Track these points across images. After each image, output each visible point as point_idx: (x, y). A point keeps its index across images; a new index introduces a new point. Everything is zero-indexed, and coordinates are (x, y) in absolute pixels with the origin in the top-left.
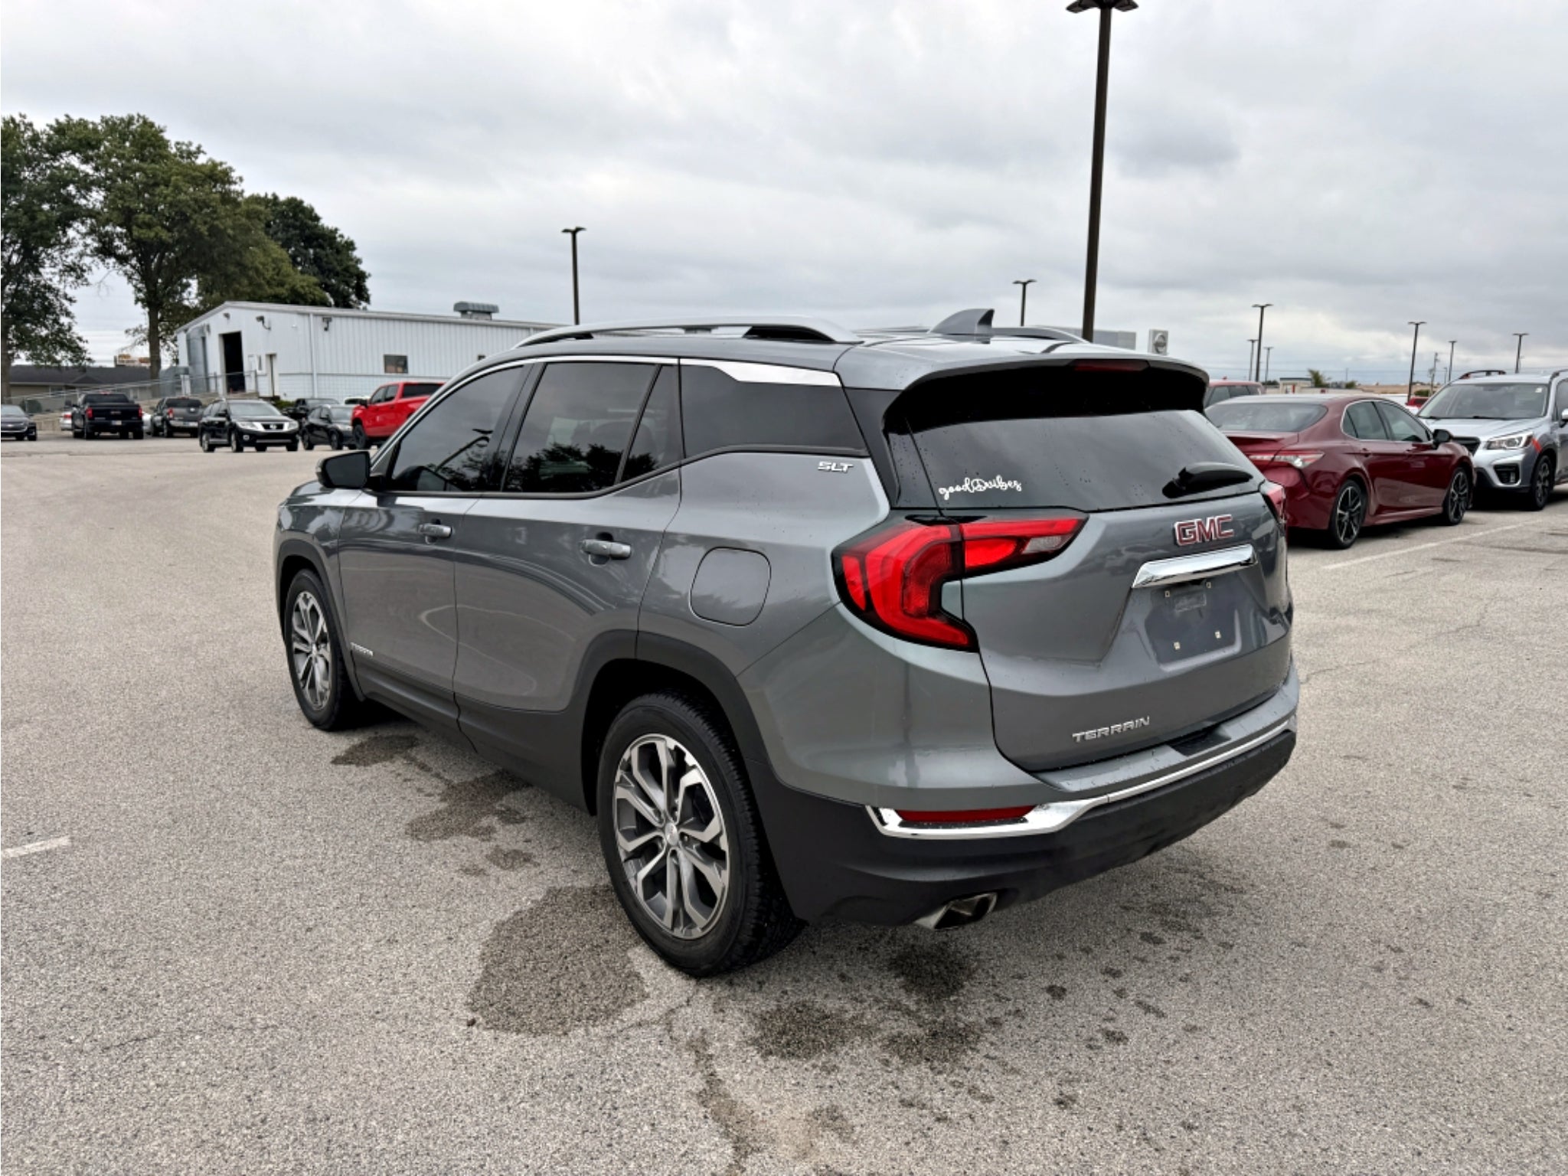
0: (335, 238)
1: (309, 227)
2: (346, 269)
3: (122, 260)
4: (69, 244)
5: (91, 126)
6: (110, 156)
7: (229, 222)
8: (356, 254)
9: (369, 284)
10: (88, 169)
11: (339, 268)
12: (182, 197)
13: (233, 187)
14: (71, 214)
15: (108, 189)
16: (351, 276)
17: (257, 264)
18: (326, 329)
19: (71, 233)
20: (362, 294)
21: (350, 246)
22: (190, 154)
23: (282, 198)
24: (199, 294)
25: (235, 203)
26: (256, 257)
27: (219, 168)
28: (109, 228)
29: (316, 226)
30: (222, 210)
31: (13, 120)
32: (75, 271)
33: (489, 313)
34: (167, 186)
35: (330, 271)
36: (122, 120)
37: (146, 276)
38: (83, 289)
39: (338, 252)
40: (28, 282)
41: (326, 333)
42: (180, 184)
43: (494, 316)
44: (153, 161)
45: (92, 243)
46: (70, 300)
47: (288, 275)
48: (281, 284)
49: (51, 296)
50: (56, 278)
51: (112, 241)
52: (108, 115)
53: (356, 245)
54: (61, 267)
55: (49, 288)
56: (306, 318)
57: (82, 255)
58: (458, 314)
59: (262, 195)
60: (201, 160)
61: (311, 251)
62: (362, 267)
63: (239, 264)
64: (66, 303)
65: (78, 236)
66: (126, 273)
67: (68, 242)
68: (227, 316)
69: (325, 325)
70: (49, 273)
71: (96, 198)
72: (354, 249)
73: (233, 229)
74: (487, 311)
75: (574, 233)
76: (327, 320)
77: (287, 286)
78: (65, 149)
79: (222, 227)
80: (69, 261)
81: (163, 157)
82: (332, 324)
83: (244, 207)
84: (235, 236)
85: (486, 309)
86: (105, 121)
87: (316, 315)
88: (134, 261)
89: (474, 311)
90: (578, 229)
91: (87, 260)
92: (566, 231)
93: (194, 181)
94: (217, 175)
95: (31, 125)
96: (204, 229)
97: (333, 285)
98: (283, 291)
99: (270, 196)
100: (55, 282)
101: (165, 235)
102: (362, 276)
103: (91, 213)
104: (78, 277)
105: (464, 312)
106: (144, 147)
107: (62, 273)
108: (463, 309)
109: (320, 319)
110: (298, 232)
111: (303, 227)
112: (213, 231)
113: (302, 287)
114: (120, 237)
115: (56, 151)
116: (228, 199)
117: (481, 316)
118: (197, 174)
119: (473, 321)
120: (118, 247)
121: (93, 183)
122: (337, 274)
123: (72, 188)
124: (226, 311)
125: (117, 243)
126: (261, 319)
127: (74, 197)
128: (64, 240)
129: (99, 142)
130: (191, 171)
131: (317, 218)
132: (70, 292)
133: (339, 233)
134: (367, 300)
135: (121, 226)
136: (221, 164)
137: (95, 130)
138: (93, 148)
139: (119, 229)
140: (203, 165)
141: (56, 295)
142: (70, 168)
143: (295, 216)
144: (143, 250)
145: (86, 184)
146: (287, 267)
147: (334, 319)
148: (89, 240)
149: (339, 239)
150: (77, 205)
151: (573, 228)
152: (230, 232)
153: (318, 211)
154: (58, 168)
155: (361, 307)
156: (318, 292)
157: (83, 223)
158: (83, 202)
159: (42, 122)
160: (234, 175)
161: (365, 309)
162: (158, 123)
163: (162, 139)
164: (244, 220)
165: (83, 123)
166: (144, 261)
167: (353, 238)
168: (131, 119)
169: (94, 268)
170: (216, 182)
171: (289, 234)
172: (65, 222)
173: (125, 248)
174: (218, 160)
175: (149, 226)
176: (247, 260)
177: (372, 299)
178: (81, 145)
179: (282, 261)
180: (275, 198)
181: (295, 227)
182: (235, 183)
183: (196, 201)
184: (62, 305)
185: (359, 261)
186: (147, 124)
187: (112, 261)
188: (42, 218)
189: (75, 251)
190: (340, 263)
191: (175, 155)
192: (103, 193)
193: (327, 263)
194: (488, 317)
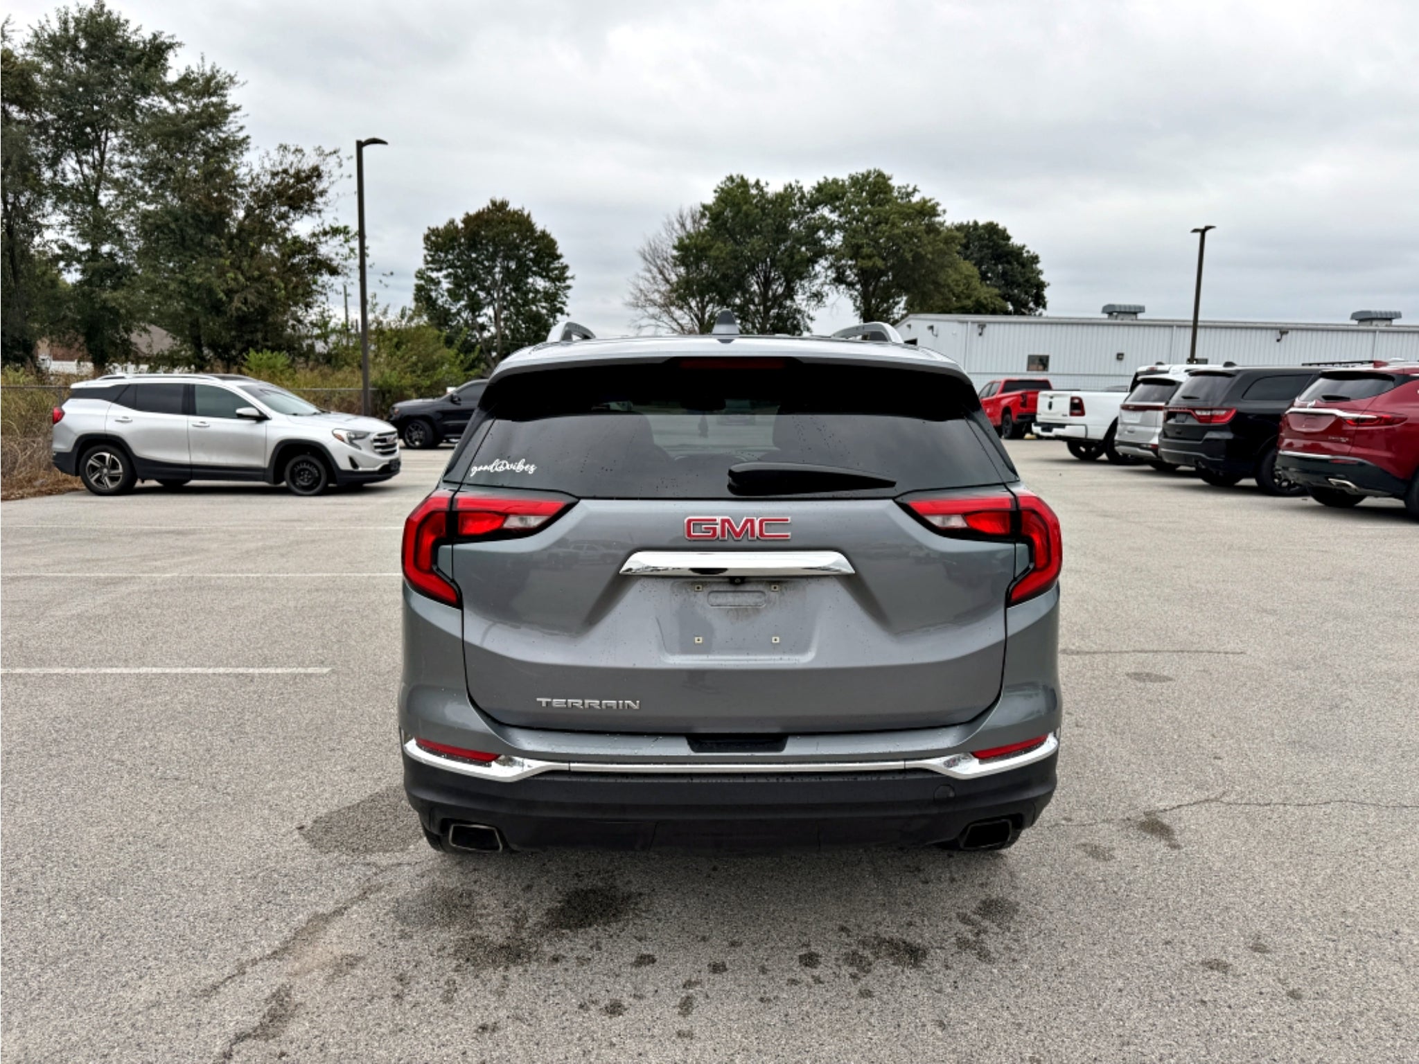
0: (1022, 254)
1: (1001, 246)
2: (1028, 281)
3: (851, 285)
4: (816, 276)
5: (840, 183)
6: (850, 205)
7: (930, 248)
8: (1039, 266)
9: (1047, 293)
10: (834, 217)
11: (1021, 280)
12: (896, 231)
13: (937, 219)
14: (820, 252)
15: (845, 230)
16: (1032, 286)
17: (950, 281)
18: (980, 334)
19: (817, 268)
20: (1040, 301)
21: (1035, 259)
22: (909, 195)
23: (981, 223)
24: (905, 309)
25: (938, 232)
26: (950, 276)
27: (929, 204)
28: (843, 262)
29: (1007, 244)
30: (925, 239)
31: (790, 185)
32: (818, 296)
33: (1135, 313)
34: (887, 223)
35: (1013, 283)
36: (863, 175)
37: (865, 296)
38: (822, 310)
39: (1023, 265)
40: (785, 307)
41: (980, 338)
42: (896, 220)
43: (1140, 316)
44: (880, 205)
45: (832, 274)
46: (812, 319)
47: (975, 289)
48: (969, 297)
49: (799, 316)
50: (805, 303)
51: (844, 271)
52: (853, 173)
53: (1040, 259)
54: (808, 294)
55: (799, 311)
56: (965, 325)
57: (822, 285)
58: (1106, 316)
59: (965, 223)
60: (915, 199)
61: (1000, 267)
62: (1043, 278)
63: (936, 283)
64: (808, 321)
65: (822, 270)
66: (851, 295)
67: (815, 275)
68: (909, 326)
69: (980, 331)
70: (800, 300)
71: (838, 238)
72: (1038, 262)
73: (932, 253)
74: (1134, 312)
75: (1203, 232)
76: (982, 326)
77: (973, 299)
78: (820, 204)
79: (923, 253)
80: (814, 289)
81: (888, 201)
82: (986, 330)
83: (943, 235)
84: (933, 259)
85: (1133, 310)
86: (852, 178)
87: (973, 322)
88: (858, 287)
89: (1119, 313)
90: (1207, 228)
91: (826, 288)
92: (1195, 231)
93: (907, 217)
94: (927, 210)
95: (801, 188)
96: (909, 256)
97: (1015, 295)
98: (969, 303)
99: (971, 223)
100: (803, 307)
101: (880, 263)
102: (1041, 286)
103: (832, 251)
104: (819, 302)
105: (1110, 314)
106: (876, 193)
107: (809, 298)
108: (1110, 311)
109: (976, 326)
110: (990, 251)
111: (996, 246)
112: (918, 258)
113: (986, 298)
114: (850, 267)
115: (814, 205)
116: (933, 229)
117: (1126, 316)
118: (911, 210)
119: (1119, 321)
120: (849, 276)
121: (836, 227)
122: (1019, 285)
123: (821, 234)
124: (908, 323)
125: (848, 272)
126: (931, 328)
127: (822, 239)
128: (813, 273)
129: (844, 194)
130: (906, 209)
131: (1008, 238)
132: (812, 313)
133: (1026, 249)
134: (1044, 306)
135: (851, 259)
136: (930, 200)
137: (843, 186)
138: (838, 199)
139: (850, 262)
140: (917, 203)
141: (803, 317)
142: (823, 218)
143: (990, 239)
144: (866, 276)
145: (831, 229)
146: (976, 282)
147: (988, 325)
148: (829, 273)
149: (1025, 255)
150: (824, 246)
151: (1202, 227)
152: (929, 256)
153: (1009, 232)
154: (814, 219)
155: (1037, 313)
156: (999, 302)
157: (826, 259)
158: (828, 243)
159: (808, 184)
160: (940, 209)
161: (1041, 314)
162: (887, 172)
163: (889, 186)
164: (942, 245)
165: (835, 181)
166: (865, 285)
167: (1037, 253)
168: (869, 173)
169: (830, 294)
170: (925, 215)
171: (983, 254)
172: (813, 261)
173: (853, 276)
174: (927, 198)
175: (870, 257)
176: (942, 277)
177: (1048, 305)
178: (832, 199)
179: (972, 277)
180: (976, 223)
181: (988, 247)
182: (939, 215)
183: (907, 233)
184: (805, 323)
185: (1040, 272)
186: (880, 175)
187: (842, 287)
188: (798, 257)
189: (818, 281)
190: (1023, 274)
191: (896, 198)
192: (842, 234)
193: (1012, 276)
194: (1134, 317)
